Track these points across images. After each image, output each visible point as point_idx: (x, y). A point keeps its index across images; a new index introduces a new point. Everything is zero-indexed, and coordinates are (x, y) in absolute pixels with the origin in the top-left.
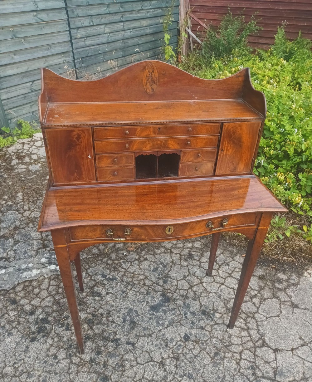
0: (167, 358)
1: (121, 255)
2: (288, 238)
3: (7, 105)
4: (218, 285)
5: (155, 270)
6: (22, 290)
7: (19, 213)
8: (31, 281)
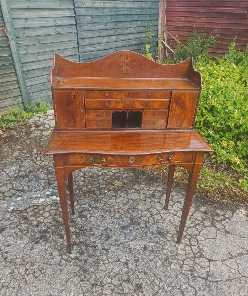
0: (130, 260)
1: (103, 193)
2: (227, 187)
3: (30, 90)
4: (172, 216)
5: (127, 203)
6: (31, 211)
7: (34, 162)
8: (38, 206)
